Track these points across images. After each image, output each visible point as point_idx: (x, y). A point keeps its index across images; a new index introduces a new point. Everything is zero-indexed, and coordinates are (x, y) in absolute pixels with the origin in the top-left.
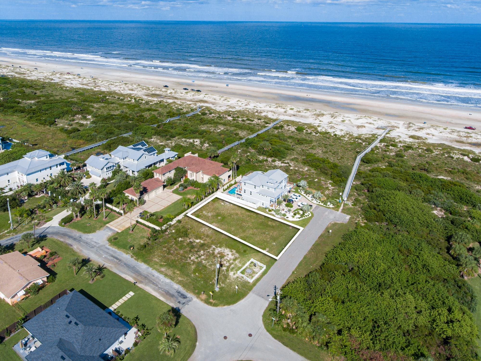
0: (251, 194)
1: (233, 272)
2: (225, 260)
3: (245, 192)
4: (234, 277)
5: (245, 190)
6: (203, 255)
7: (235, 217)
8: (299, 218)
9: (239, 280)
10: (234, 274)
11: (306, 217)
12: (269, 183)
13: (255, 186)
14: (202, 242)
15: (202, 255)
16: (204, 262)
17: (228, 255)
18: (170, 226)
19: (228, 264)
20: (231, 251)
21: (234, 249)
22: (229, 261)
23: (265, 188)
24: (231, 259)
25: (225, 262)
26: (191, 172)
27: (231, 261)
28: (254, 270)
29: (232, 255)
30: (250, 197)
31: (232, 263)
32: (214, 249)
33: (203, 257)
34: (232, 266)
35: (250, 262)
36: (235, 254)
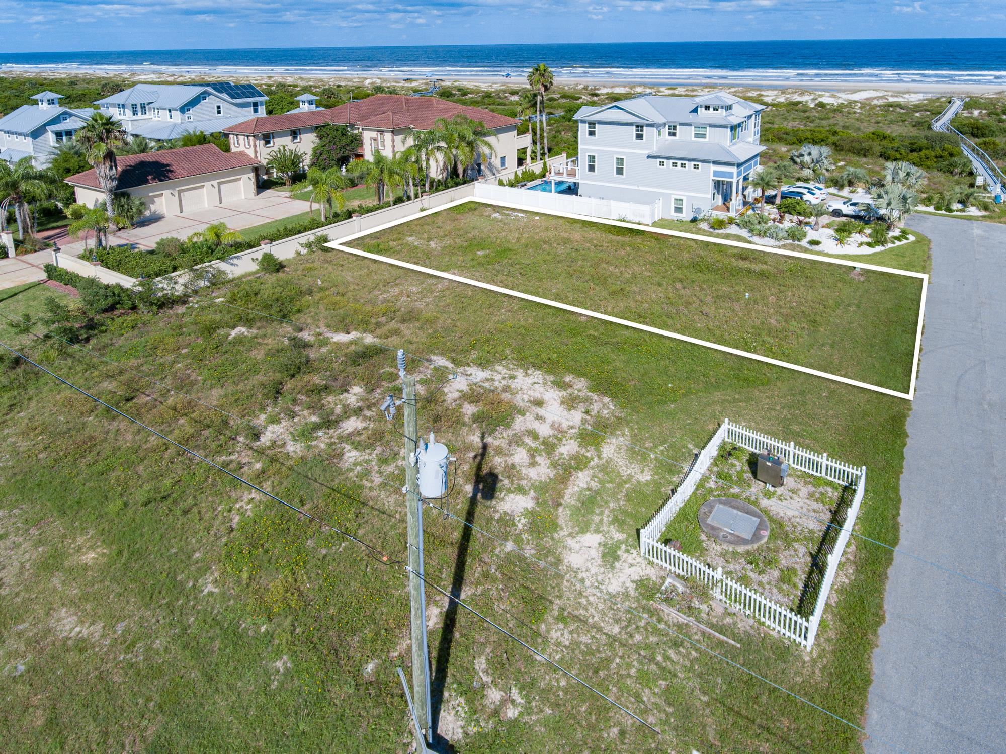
0: (620, 171)
1: (592, 539)
2: (516, 440)
3: (592, 168)
4: (614, 586)
5: (592, 159)
6: (358, 412)
7: (561, 250)
8: (869, 245)
9: (672, 614)
10: (610, 555)
11: (890, 245)
12: (702, 111)
13: (639, 127)
14: (369, 339)
15: (349, 412)
16: (351, 455)
17: (539, 403)
18: (217, 281)
19: (542, 471)
20: (561, 385)
21: (579, 374)
22: (549, 447)
23: (685, 135)
24: (560, 433)
25: (520, 456)
26: (374, 134)
27: (569, 448)
28: (774, 506)
29: (571, 403)
30: (619, 183)
31: (579, 463)
32: (441, 376)
33: (352, 424)
34: (582, 480)
35: (712, 450)
36: (587, 400)
